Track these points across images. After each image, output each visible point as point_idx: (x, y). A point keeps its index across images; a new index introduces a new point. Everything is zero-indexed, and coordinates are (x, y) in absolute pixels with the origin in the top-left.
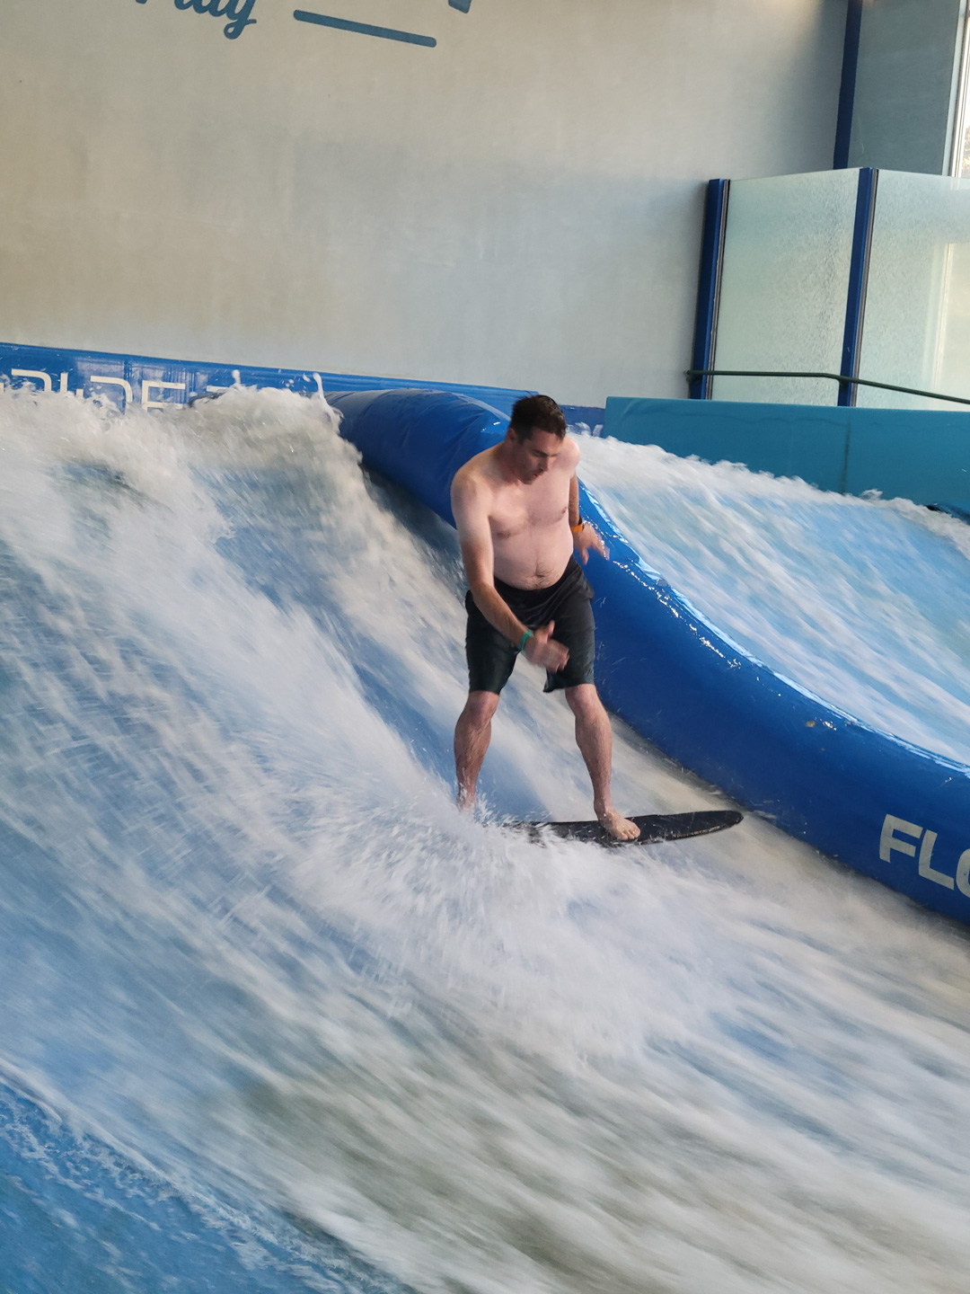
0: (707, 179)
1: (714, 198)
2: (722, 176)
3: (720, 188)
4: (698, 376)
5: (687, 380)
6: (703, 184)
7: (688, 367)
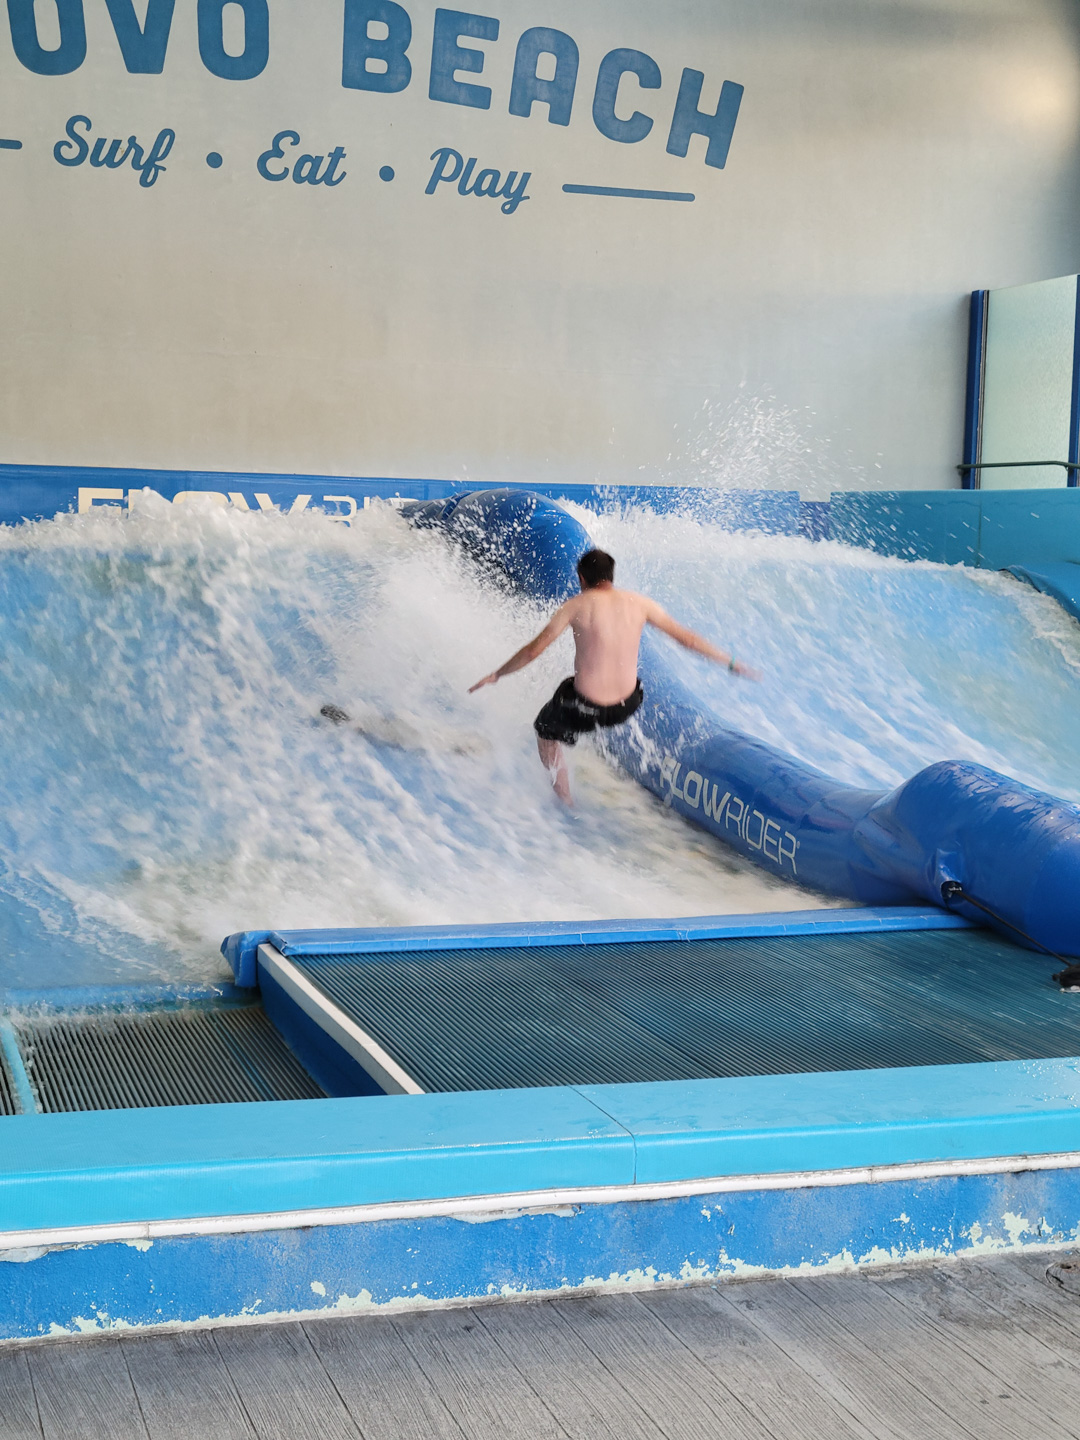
0: (970, 292)
1: (976, 307)
2: (981, 288)
3: (980, 298)
4: (968, 471)
5: (959, 473)
6: (966, 296)
7: (960, 463)
